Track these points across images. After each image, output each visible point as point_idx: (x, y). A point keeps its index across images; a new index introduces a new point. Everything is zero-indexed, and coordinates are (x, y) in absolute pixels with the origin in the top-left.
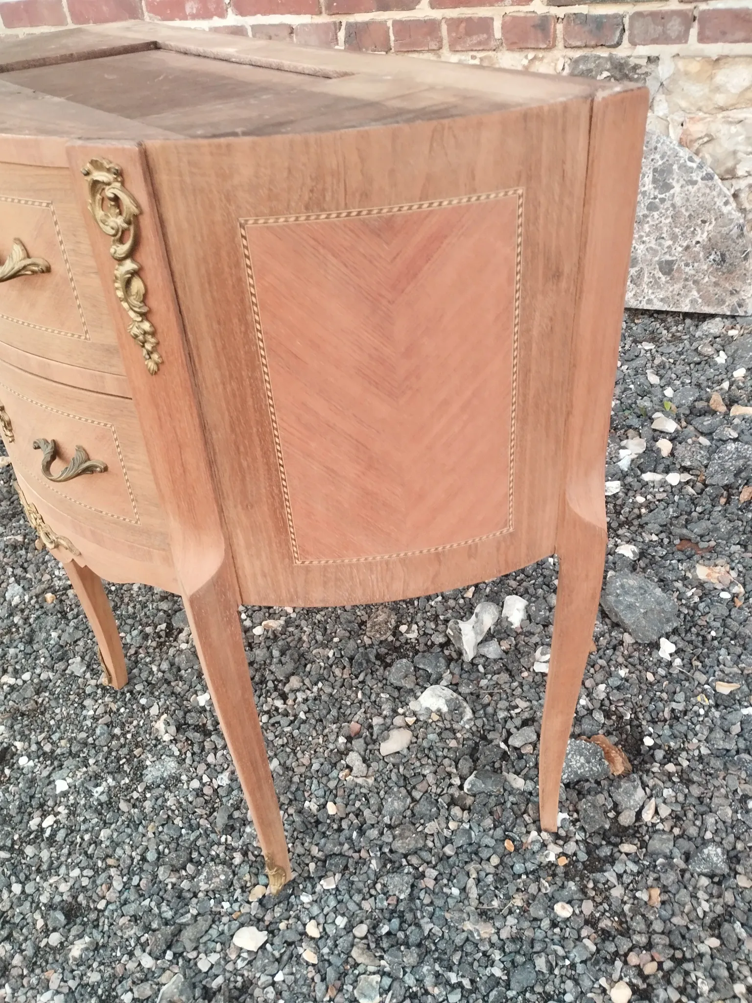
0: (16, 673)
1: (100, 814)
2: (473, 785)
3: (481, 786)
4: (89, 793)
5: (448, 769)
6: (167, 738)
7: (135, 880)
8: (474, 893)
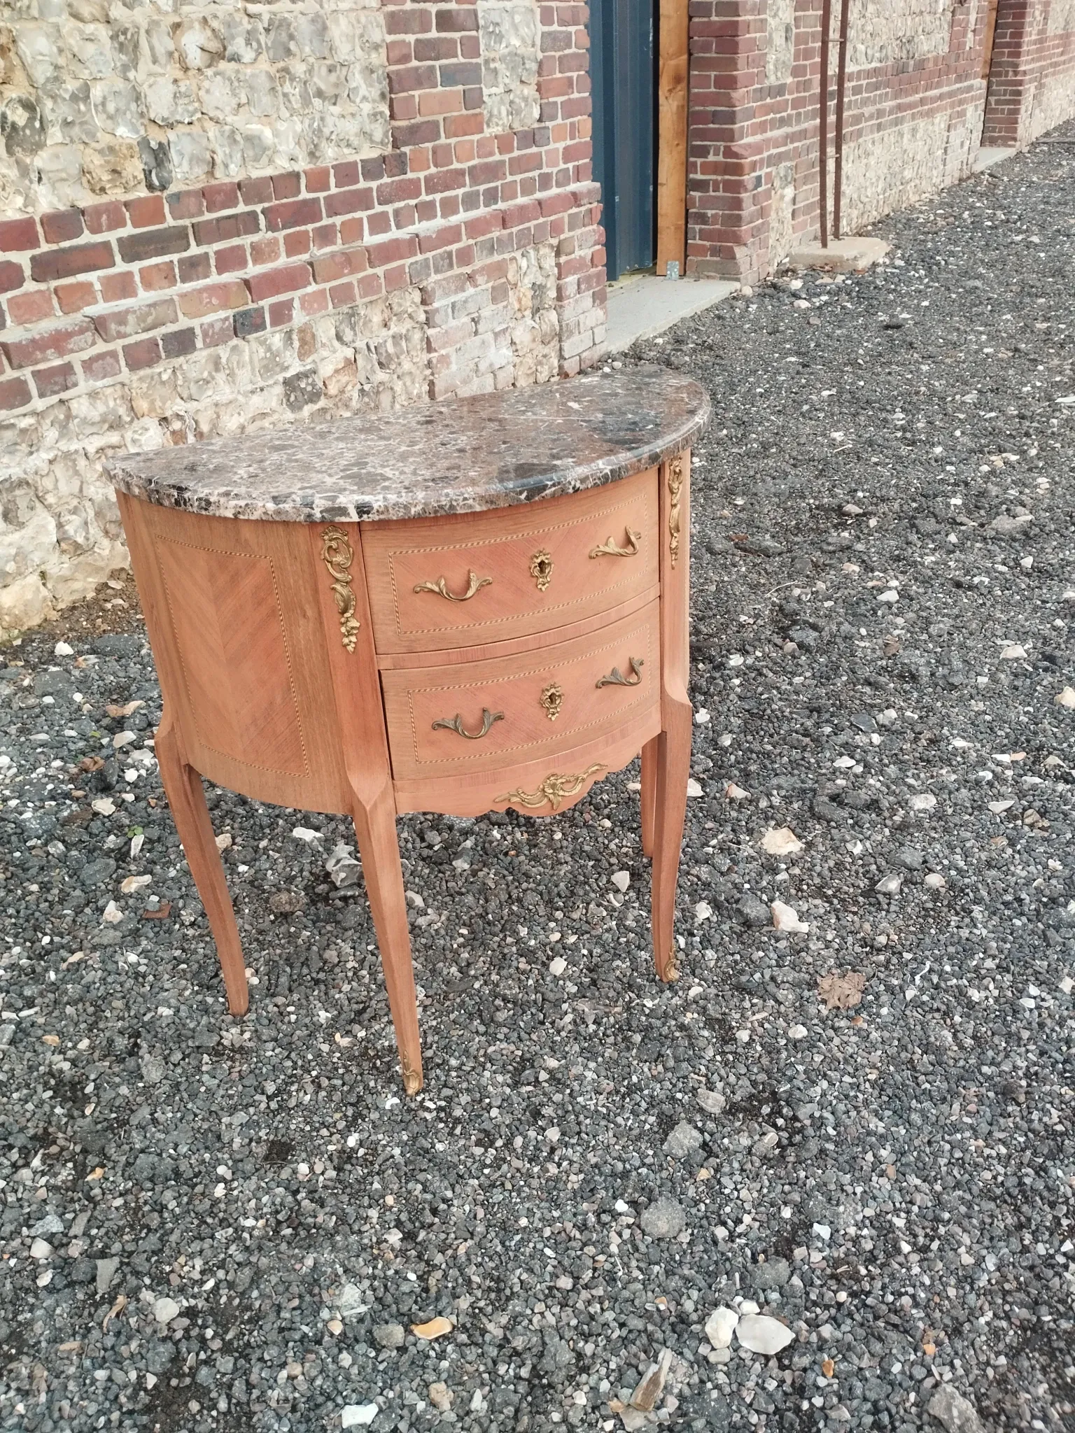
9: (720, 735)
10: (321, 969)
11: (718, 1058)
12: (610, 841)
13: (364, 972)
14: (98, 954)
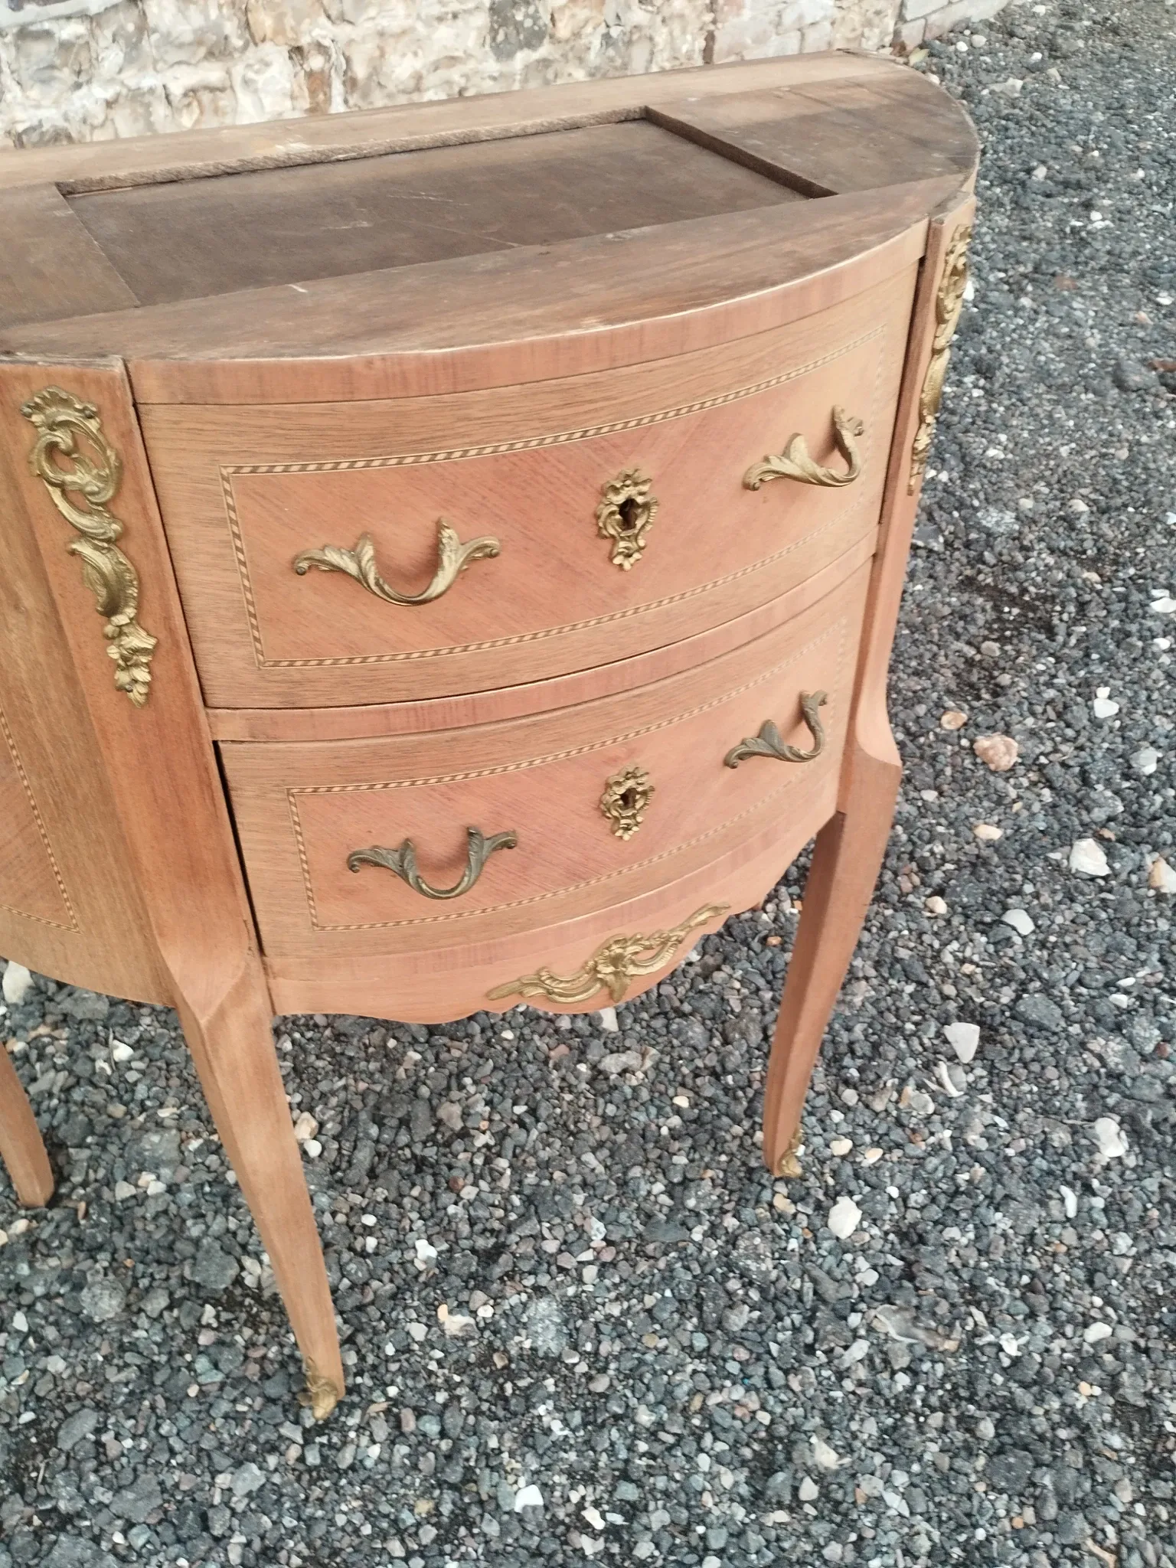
1: (603, 1425)
4: (562, 1445)
6: (486, 1312)
7: (733, 1367)
9: (1136, 749)
10: (431, 1139)
11: (1140, 1509)
12: (945, 944)
13: (502, 1163)
14: (65, 1033)
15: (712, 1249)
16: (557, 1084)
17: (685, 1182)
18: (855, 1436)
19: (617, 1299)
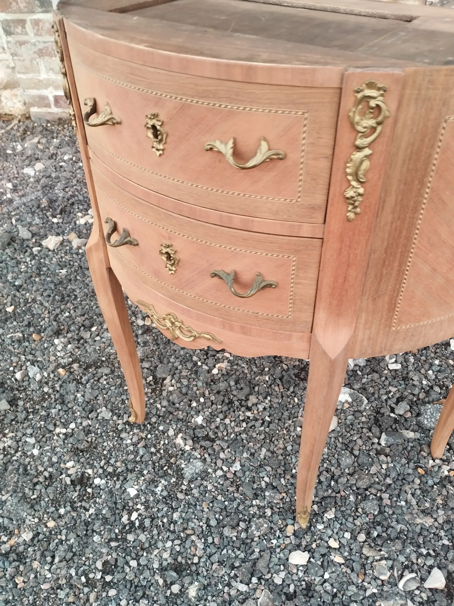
0: (65, 425)
1: (167, 504)
2: (387, 441)
3: (391, 440)
4: (154, 493)
5: (367, 434)
6: (188, 448)
7: (210, 540)
8: (414, 502)
15: (252, 510)
16: (287, 425)
17: (274, 488)
18: (206, 600)
19: (215, 487)
